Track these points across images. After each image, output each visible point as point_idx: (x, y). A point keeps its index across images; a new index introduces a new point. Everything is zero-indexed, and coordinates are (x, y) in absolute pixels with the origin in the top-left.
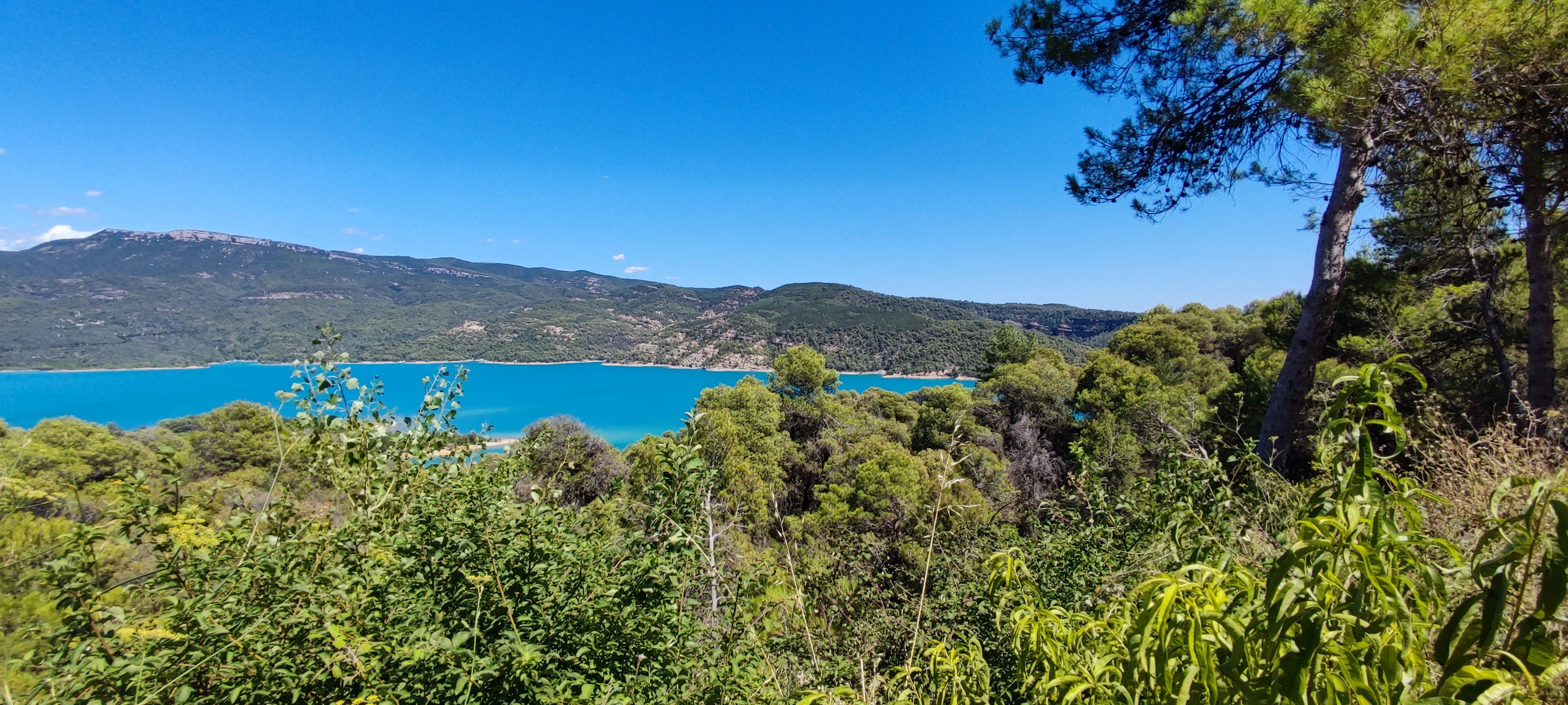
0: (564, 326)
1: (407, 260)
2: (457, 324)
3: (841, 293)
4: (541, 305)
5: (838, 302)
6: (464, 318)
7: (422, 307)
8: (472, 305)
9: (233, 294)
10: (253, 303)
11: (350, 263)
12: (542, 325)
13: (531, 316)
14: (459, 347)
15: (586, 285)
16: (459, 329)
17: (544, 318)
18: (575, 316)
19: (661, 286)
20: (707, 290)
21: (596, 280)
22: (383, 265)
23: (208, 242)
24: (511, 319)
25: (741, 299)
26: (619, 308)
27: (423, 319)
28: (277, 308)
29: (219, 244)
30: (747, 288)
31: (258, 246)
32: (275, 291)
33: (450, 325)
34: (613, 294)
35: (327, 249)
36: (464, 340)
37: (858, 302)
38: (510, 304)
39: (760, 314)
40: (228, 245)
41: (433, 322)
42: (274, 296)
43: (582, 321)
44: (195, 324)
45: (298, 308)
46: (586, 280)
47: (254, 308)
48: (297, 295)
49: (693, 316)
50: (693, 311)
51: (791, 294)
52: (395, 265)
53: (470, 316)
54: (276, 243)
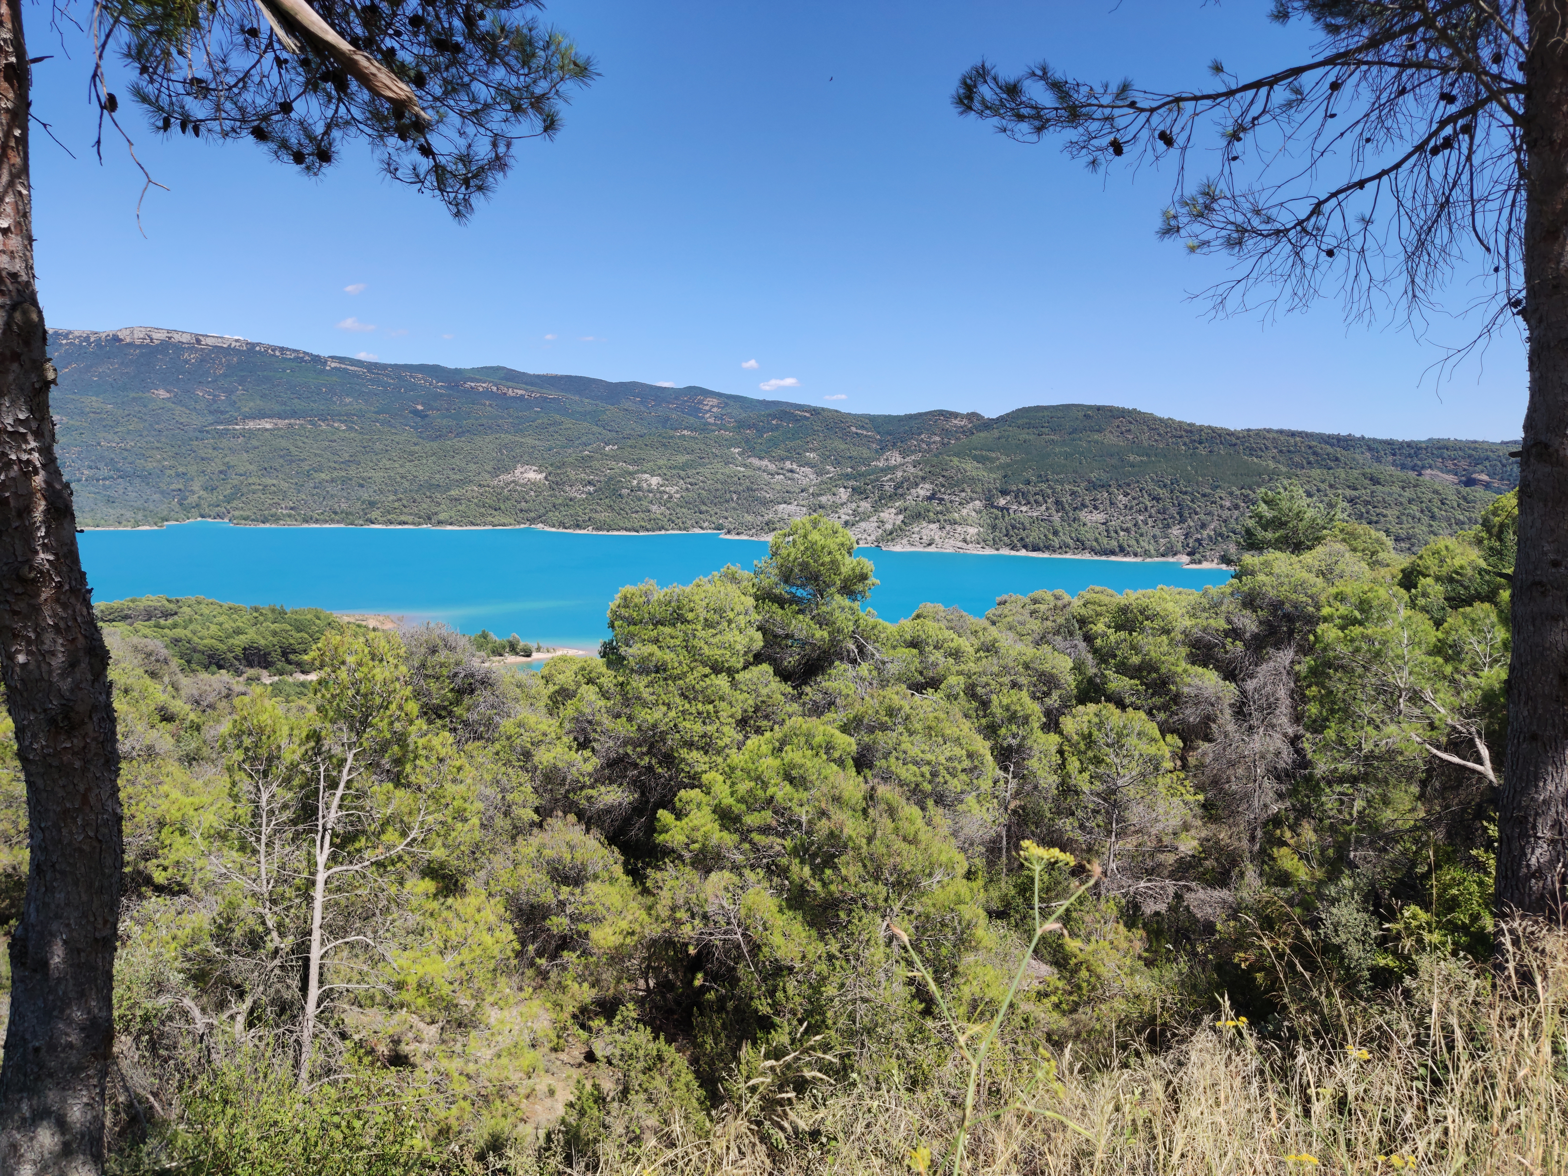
0: (663, 476)
1: (434, 371)
2: (507, 471)
3: (1117, 422)
4: (630, 442)
5: (1110, 438)
6: (517, 460)
7: (457, 443)
8: (529, 441)
9: (197, 421)
10: (222, 434)
11: (355, 375)
12: (631, 474)
13: (615, 458)
14: (509, 504)
15: (699, 410)
16: (508, 477)
17: (635, 462)
18: (682, 459)
19: (816, 412)
20: (889, 419)
21: (715, 401)
22: (400, 378)
23: (167, 346)
24: (584, 462)
25: (945, 432)
26: (750, 449)
27: (457, 461)
28: (255, 443)
29: (179, 347)
30: (955, 415)
31: (229, 351)
32: (253, 417)
33: (496, 471)
34: (741, 425)
35: (324, 353)
36: (515, 495)
37: (1145, 439)
38: (584, 439)
39: (976, 458)
40: (191, 348)
41: (472, 466)
42: (251, 425)
43: (691, 467)
44: (150, 466)
45: (284, 443)
46: (700, 402)
47: (224, 443)
48: (282, 423)
49: (866, 462)
50: (866, 453)
51: (1029, 426)
52: (420, 379)
53: (526, 458)
54: (253, 345)
